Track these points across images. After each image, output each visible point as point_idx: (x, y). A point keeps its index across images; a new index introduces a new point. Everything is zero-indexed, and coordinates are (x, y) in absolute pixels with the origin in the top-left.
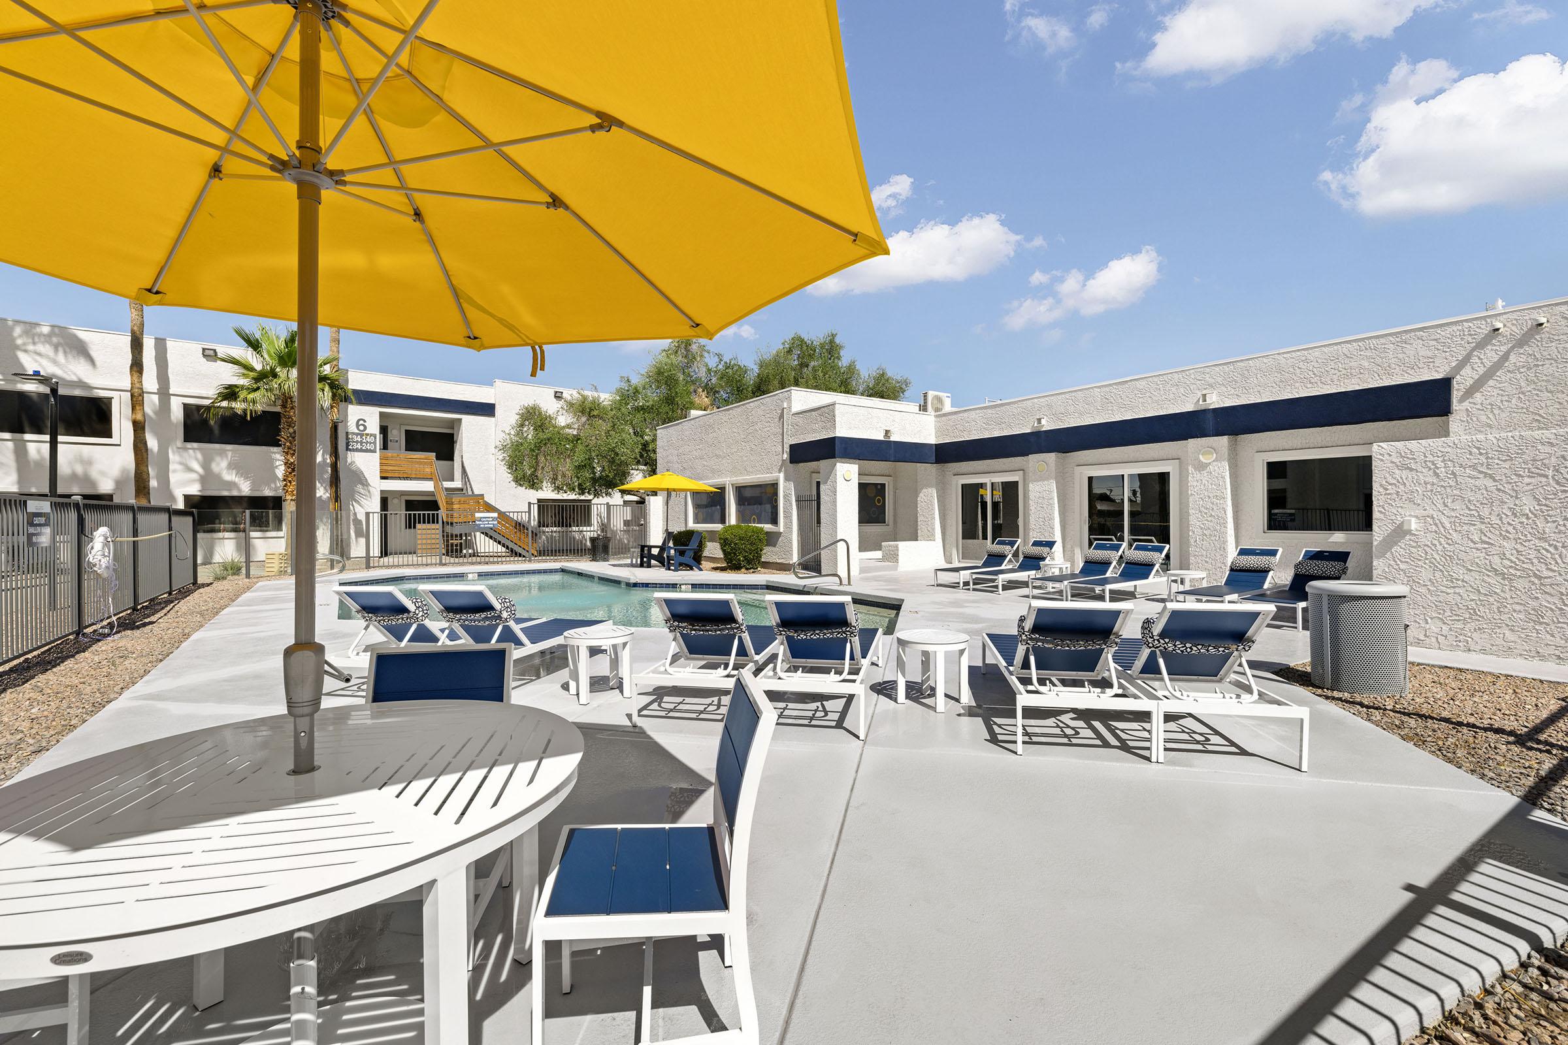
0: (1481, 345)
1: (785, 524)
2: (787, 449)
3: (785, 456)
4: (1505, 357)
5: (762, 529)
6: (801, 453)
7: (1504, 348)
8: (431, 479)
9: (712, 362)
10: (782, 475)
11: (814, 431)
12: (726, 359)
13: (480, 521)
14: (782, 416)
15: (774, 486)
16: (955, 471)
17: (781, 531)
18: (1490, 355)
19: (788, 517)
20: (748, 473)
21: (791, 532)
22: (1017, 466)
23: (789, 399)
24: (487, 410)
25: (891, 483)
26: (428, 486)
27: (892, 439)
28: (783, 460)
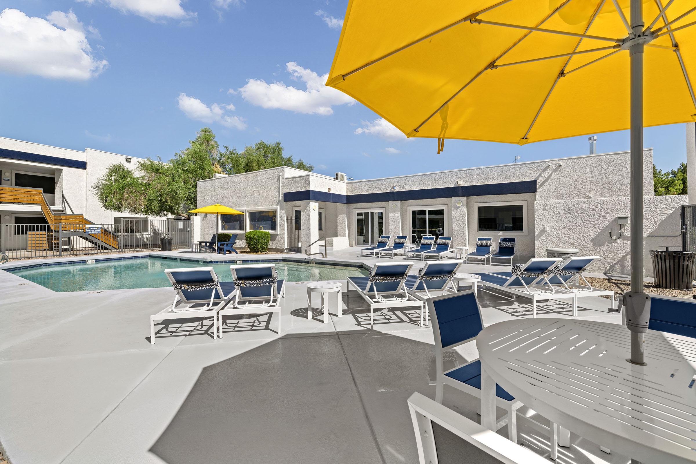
0: (544, 170)
1: (281, 231)
2: (282, 195)
3: (281, 198)
4: (551, 175)
5: (268, 233)
6: (289, 197)
7: (551, 172)
8: (39, 204)
9: (223, 151)
10: (278, 207)
11: (298, 187)
12: (231, 149)
13: (89, 229)
14: (279, 179)
15: (275, 212)
16: (354, 207)
17: (279, 233)
18: (547, 174)
19: (282, 227)
20: (258, 206)
21: (284, 232)
22: (382, 206)
23: (283, 171)
24: (82, 165)
25: (324, 212)
26: (37, 208)
27: (331, 192)
28: (279, 200)
